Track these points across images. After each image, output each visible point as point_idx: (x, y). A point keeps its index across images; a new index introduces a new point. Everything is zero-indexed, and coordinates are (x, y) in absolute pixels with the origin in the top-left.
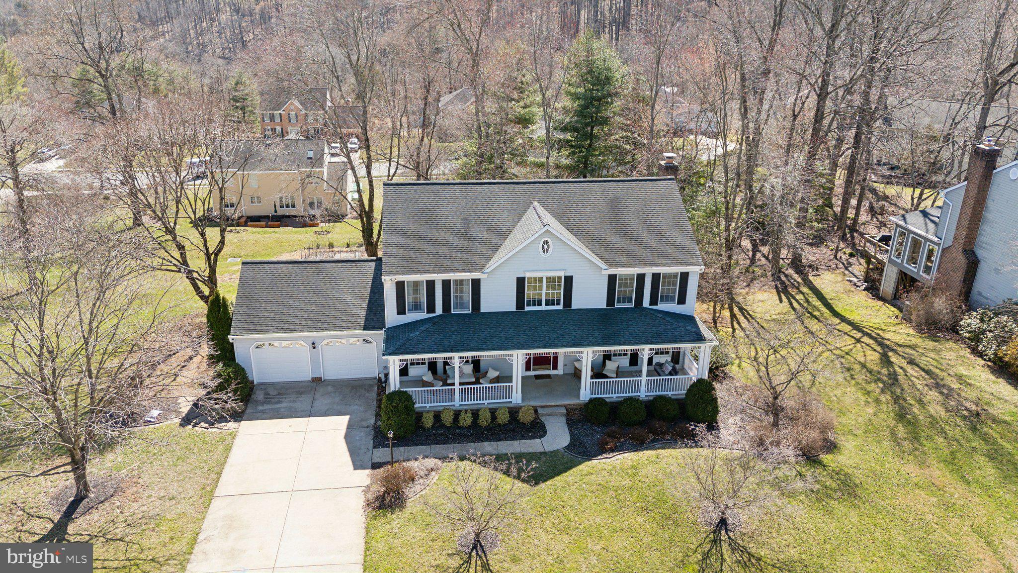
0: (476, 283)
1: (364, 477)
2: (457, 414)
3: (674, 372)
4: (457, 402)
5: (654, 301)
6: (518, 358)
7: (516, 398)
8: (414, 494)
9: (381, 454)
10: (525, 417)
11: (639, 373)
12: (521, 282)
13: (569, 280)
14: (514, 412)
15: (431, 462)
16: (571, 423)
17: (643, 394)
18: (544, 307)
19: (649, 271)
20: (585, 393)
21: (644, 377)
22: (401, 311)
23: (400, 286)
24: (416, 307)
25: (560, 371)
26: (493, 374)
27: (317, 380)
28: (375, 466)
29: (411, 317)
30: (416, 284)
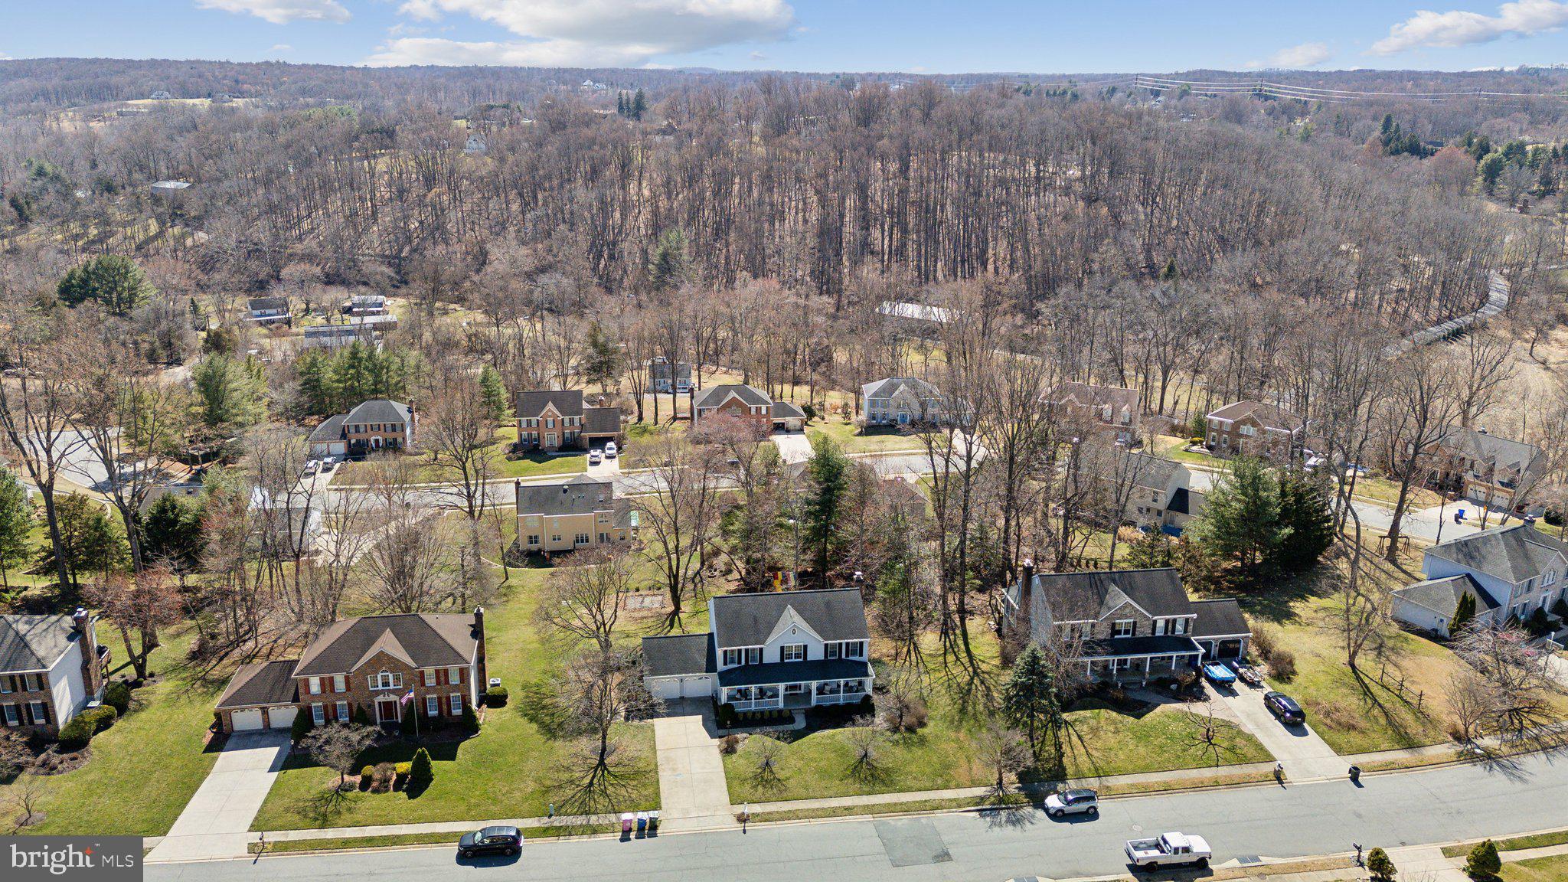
0: (761, 650)
1: (716, 741)
2: (754, 713)
3: (857, 691)
4: (753, 708)
5: (847, 656)
6: (781, 687)
7: (781, 705)
8: (740, 747)
9: (721, 732)
10: (786, 714)
11: (839, 692)
12: (782, 648)
13: (805, 647)
14: (780, 711)
15: (745, 735)
16: (807, 717)
17: (841, 702)
18: (794, 660)
19: (844, 641)
20: (814, 702)
21: (842, 694)
22: (725, 663)
23: (725, 652)
24: (732, 662)
25: (802, 691)
26: (769, 694)
27: (682, 698)
28: (720, 737)
29: (730, 666)
30: (732, 651)
